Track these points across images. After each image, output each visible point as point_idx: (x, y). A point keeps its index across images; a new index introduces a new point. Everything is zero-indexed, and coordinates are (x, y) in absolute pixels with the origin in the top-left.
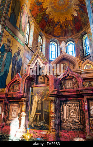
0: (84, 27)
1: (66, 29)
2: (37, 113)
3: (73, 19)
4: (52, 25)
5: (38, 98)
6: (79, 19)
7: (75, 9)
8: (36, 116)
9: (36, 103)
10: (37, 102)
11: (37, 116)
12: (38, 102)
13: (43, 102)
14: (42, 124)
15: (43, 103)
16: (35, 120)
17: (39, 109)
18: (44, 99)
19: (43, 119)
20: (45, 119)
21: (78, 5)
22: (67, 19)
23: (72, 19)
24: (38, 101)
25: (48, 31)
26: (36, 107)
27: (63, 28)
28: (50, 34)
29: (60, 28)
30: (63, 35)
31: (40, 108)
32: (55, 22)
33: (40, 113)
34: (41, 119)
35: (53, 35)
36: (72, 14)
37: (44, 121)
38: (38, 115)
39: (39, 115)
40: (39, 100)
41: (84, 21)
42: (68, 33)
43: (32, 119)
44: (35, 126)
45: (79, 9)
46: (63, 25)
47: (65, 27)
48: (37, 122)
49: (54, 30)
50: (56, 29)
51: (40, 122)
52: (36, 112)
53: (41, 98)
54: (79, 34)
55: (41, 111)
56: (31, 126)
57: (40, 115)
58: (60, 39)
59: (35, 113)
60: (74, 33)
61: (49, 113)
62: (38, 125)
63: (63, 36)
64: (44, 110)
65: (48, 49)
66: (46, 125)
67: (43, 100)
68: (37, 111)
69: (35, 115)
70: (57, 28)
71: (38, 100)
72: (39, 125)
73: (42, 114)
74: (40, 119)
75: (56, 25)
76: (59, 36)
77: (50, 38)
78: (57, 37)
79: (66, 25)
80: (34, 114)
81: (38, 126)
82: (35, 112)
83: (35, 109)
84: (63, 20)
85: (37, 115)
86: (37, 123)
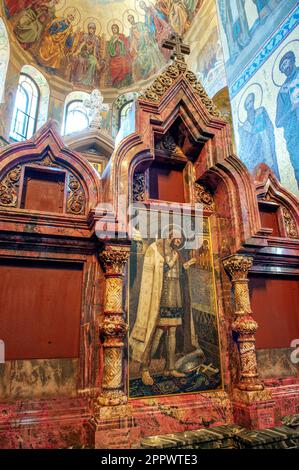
0: (139, 79)
1: (82, 60)
2: (164, 322)
3: (112, 39)
4: (43, 20)
5: (165, 256)
6: (131, 49)
7: (131, 12)
8: (161, 332)
9: (157, 276)
10: (159, 270)
11: (164, 335)
12: (165, 272)
13: (186, 275)
14: (190, 367)
15: (187, 279)
16: (159, 352)
17: (171, 302)
18: (190, 263)
19: (194, 342)
20: (200, 343)
21: (148, 10)
22: (94, 28)
23: (108, 38)
24: (166, 268)
25: (23, 31)
26: (158, 292)
27: (73, 49)
28: (27, 46)
29: (63, 47)
30: (67, 73)
31: (175, 296)
32: (54, 17)
33: (179, 321)
34: (182, 347)
35: (34, 57)
36: (116, 22)
37: (199, 351)
38: (169, 327)
39: (173, 330)
40: (171, 264)
41: (144, 64)
42: (84, 73)
43: (142, 348)
44: (159, 379)
45: (142, 20)
46: (75, 42)
47: (79, 51)
48: (167, 360)
49: (43, 40)
50: (49, 39)
51: (179, 358)
52: (162, 314)
53: (175, 256)
54: (117, 93)
55: (182, 311)
56: (142, 384)
57: (178, 327)
58: (54, 79)
59: (158, 320)
60: (102, 82)
61: (214, 317)
62: (175, 373)
63: (64, 77)
64: (193, 305)
65: (11, 94)
66: (206, 368)
67: (187, 265)
68: (165, 311)
69: (157, 327)
70: (55, 42)
71: (165, 263)
72: (179, 370)
73: (186, 323)
74: (180, 347)
75: (54, 29)
76: (53, 70)
77: (23, 58)
78: (46, 68)
79: (85, 48)
80: (152, 323)
81: (171, 378)
82: (155, 314)
83: (156, 303)
84: (80, 25)
85: (167, 329)
86: (166, 367)
